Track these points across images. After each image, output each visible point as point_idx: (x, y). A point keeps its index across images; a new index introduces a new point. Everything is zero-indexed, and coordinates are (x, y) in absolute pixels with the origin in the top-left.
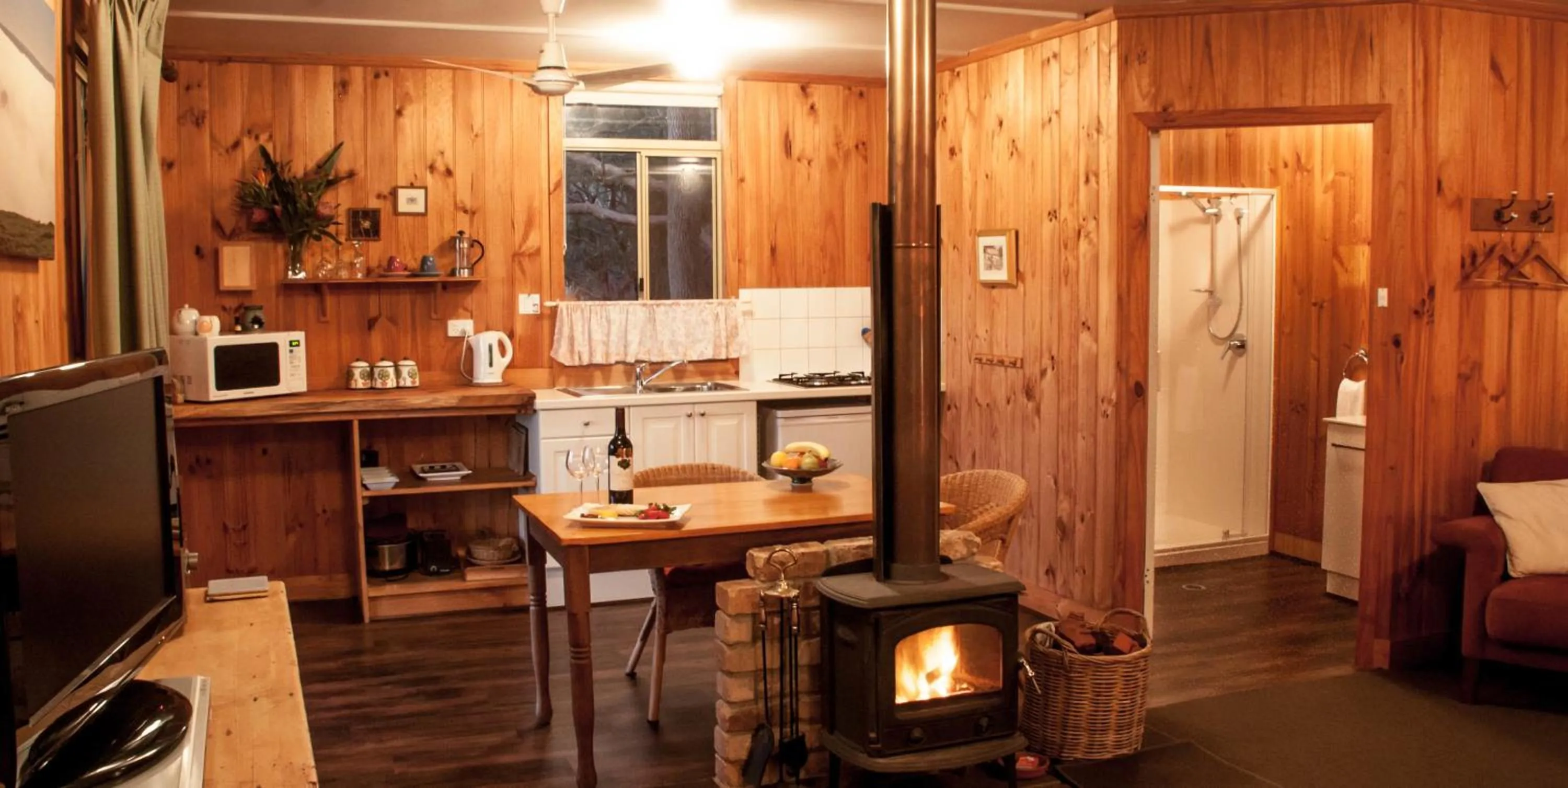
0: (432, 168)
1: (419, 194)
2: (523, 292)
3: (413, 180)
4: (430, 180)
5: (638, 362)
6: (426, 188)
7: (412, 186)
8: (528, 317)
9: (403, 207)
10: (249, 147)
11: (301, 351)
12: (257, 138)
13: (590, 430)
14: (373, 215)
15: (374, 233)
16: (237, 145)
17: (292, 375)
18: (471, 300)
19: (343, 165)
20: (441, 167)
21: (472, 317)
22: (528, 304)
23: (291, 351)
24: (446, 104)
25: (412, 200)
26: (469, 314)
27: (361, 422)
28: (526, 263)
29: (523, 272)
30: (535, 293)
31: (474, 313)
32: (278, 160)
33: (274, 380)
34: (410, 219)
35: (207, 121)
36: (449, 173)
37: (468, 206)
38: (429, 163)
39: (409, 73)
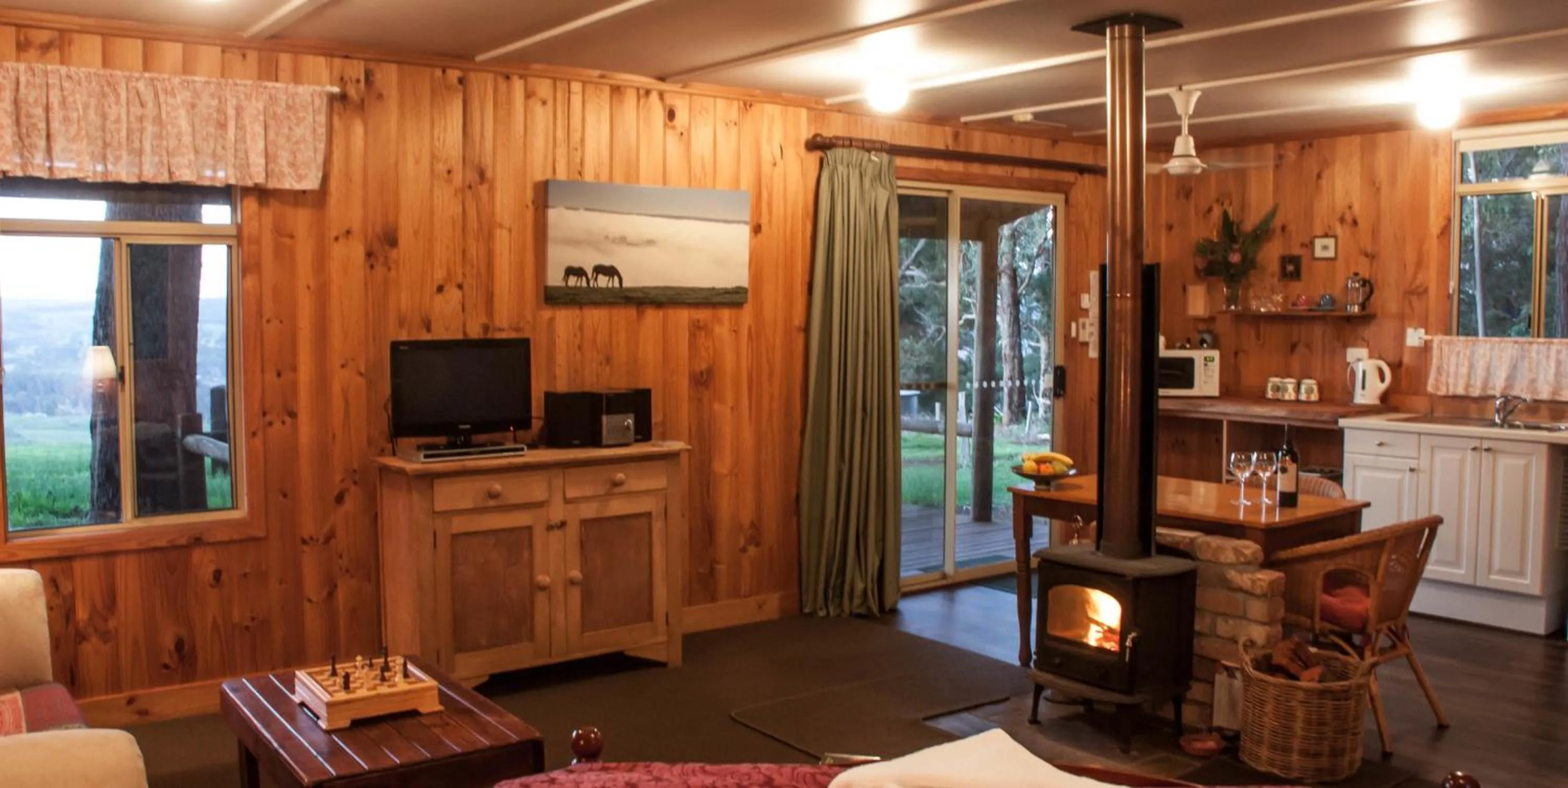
0: (1342, 220)
1: (1330, 242)
2: (1410, 326)
3: (1327, 231)
4: (1339, 230)
5: (1518, 398)
6: (1335, 237)
7: (1326, 236)
8: (1413, 349)
9: (1319, 253)
10: (1217, 212)
11: (1216, 366)
12: (1222, 204)
13: (1383, 450)
14: (1295, 260)
15: (1296, 275)
16: (1210, 210)
17: (1205, 382)
18: (1369, 331)
19: (1277, 222)
20: (1348, 218)
21: (1368, 346)
22: (1414, 337)
23: (1206, 365)
24: (1355, 164)
25: (1325, 248)
26: (1366, 344)
27: (1230, 422)
28: (1415, 299)
29: (1412, 308)
30: (1422, 327)
31: (1371, 343)
32: (1235, 220)
33: (1190, 384)
34: (1324, 263)
35: (1193, 194)
36: (1355, 223)
37: (1369, 250)
38: (1339, 215)
39: (1324, 141)
